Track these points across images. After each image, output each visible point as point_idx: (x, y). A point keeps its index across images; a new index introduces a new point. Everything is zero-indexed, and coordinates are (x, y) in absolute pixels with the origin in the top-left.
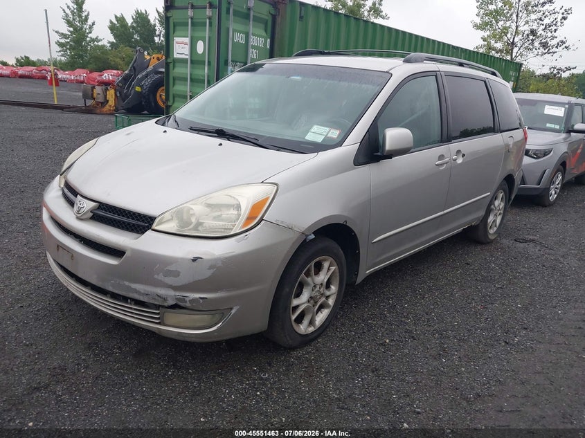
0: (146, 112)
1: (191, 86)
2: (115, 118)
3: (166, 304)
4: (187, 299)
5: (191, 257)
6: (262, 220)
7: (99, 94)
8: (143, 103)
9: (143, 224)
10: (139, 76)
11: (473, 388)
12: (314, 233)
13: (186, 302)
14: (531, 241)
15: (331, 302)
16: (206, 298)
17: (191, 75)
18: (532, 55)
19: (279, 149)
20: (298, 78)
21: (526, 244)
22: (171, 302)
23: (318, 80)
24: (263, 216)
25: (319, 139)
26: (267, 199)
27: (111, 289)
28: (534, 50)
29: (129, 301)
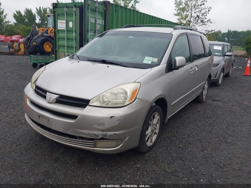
0: (38, 54)
1: (67, 41)
2: (30, 57)
3: (98, 138)
4: (108, 135)
5: (110, 116)
6: (136, 98)
7: (16, 46)
8: (37, 50)
9: (84, 103)
10: (35, 38)
11: (221, 162)
12: (155, 103)
13: (107, 136)
14: (219, 100)
15: (157, 131)
16: (116, 134)
17: (67, 36)
18: (198, 26)
19: (134, 67)
20: (132, 37)
21: (217, 102)
22: (100, 137)
23: (141, 37)
24: (136, 96)
25: (150, 62)
26: (137, 89)
27: (70, 133)
28: (198, 24)
29: (78, 138)
